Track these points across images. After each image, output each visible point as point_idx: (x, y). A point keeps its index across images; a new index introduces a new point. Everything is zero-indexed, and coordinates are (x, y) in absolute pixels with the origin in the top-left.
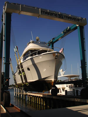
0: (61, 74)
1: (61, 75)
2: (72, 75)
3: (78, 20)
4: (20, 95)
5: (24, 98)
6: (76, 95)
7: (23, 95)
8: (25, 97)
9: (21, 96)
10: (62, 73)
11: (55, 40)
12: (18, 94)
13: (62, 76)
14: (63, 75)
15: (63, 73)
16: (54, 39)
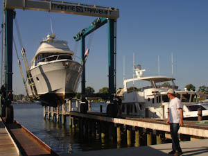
0: (137, 74)
1: (136, 77)
2: (159, 77)
3: (106, 12)
4: (55, 115)
5: (63, 122)
6: (167, 117)
7: (60, 115)
8: (65, 120)
9: (57, 117)
10: (139, 73)
11: (86, 32)
12: (50, 114)
13: (139, 78)
14: (141, 77)
15: (141, 73)
16: (84, 30)
